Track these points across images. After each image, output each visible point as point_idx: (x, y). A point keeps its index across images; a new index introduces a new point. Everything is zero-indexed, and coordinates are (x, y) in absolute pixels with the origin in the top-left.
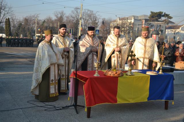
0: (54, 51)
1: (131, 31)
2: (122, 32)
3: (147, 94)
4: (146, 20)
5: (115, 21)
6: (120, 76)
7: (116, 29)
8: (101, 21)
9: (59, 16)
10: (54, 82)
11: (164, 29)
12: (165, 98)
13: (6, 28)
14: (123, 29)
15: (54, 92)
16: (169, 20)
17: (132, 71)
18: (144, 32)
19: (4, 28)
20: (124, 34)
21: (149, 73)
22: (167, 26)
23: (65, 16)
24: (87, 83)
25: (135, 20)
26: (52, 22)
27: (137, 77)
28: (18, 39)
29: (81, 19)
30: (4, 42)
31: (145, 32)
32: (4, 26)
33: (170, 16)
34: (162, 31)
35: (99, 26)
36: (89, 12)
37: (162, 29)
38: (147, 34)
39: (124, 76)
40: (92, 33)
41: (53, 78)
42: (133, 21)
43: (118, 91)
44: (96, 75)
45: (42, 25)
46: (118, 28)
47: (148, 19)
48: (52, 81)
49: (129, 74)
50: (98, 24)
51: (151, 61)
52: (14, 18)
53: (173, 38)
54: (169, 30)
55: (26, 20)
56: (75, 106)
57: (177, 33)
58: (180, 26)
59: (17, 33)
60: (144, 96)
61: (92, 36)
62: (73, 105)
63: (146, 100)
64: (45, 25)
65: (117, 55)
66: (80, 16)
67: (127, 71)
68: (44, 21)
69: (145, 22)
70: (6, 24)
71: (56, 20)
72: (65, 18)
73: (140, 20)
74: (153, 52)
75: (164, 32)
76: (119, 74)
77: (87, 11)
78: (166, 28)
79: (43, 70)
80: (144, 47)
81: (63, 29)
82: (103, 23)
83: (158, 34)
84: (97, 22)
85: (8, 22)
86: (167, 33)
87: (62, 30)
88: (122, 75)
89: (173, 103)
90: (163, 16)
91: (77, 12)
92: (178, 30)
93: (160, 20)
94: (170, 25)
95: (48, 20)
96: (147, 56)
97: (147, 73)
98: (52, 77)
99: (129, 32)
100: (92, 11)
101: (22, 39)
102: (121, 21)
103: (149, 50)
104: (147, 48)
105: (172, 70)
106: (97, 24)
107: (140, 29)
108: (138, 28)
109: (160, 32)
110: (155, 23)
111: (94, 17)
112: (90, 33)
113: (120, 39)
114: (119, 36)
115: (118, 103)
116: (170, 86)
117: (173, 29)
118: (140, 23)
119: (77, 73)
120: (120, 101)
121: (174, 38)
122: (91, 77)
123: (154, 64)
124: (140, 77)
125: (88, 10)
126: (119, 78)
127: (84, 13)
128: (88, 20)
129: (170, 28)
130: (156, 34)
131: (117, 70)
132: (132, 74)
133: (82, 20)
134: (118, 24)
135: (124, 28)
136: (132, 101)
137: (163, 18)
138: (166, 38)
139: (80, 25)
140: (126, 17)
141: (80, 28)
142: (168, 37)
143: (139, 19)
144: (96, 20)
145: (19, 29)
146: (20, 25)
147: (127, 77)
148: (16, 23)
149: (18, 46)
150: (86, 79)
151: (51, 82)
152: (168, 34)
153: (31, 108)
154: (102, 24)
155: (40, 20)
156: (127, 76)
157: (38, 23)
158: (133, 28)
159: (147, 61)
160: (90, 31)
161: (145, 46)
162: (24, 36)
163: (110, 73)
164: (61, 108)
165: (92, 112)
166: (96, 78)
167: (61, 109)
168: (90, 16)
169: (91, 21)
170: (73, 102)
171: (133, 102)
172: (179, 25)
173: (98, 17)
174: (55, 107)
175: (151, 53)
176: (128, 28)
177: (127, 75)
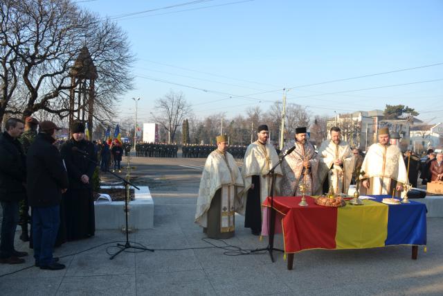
0: (228, 166)
1: (358, 134)
2: (344, 136)
3: (384, 234)
4: (380, 118)
5: (333, 119)
6: (340, 207)
7: (334, 132)
8: (312, 119)
9: (253, 113)
10: (227, 211)
11: (407, 130)
12: (412, 241)
13: (184, 132)
14: (346, 131)
15: (227, 225)
16: (415, 117)
17: (361, 197)
18: (381, 136)
19: (182, 133)
20: (348, 139)
21: (387, 201)
22: (411, 126)
23: (261, 113)
24: (288, 215)
25: (363, 117)
26: (244, 123)
27: (367, 208)
28: (198, 148)
29: (283, 117)
30: (180, 151)
31: (384, 135)
32: (181, 130)
33: (415, 111)
34: (404, 133)
35: (311, 126)
36: (295, 108)
37: (403, 130)
38: (386, 139)
39: (348, 205)
40: (304, 137)
41: (227, 206)
42: (360, 119)
43: (337, 229)
44: (302, 204)
45: (230, 126)
46: (337, 130)
47: (383, 115)
48: (225, 209)
49: (354, 202)
50: (309, 123)
51: (394, 182)
52: (194, 119)
53: (421, 143)
54: (415, 132)
55: (209, 121)
56: (271, 249)
57: (427, 136)
58: (431, 126)
59: (196, 139)
60: (379, 238)
61: (303, 142)
62: (267, 249)
63: (383, 245)
64: (234, 126)
65: (338, 171)
66: (283, 113)
67: (352, 198)
68: (233, 121)
69: (378, 121)
70: (184, 128)
71: (248, 120)
72: (261, 117)
73: (371, 117)
74: (397, 167)
75: (407, 134)
76: (339, 203)
77: (292, 106)
78: (410, 129)
79: (212, 192)
80: (382, 159)
81: (264, 133)
82: (316, 122)
83: (399, 138)
84: (306, 121)
85: (186, 124)
86: (411, 136)
87: (261, 134)
88: (344, 205)
89: (426, 249)
90: (405, 111)
91: (278, 108)
92: (428, 132)
93: (400, 117)
94: (416, 124)
95: (238, 120)
96: (387, 174)
97: (383, 202)
98: (224, 203)
99: (355, 136)
100: (300, 106)
101: (203, 147)
102: (342, 120)
103: (390, 163)
104: (387, 161)
105: (423, 195)
106: (307, 123)
107: (371, 131)
108: (368, 129)
109: (401, 135)
110: (394, 122)
111: (302, 114)
112: (300, 136)
113: (340, 147)
114: (339, 142)
115: (338, 248)
116: (420, 222)
117: (421, 130)
118: (372, 122)
119: (274, 200)
120: (340, 245)
121: (423, 143)
122: (295, 206)
123: (398, 187)
124: (372, 208)
125: (294, 105)
126: (339, 209)
127: (288, 108)
128: (294, 119)
129: (416, 129)
130: (396, 138)
131: (336, 196)
132: (359, 203)
133: (286, 119)
134: (338, 124)
135: (347, 129)
136: (361, 246)
137: (405, 115)
138: (411, 144)
139: (283, 126)
140: (351, 113)
141: (282, 130)
142: (414, 143)
143: (369, 115)
144: (305, 118)
145: (200, 133)
146: (201, 127)
147: (350, 208)
148: (196, 125)
149: (197, 157)
150: (286, 210)
151: (223, 211)
152: (414, 138)
153: (205, 250)
154: (314, 124)
155: (228, 121)
156: (351, 206)
157: (224, 125)
158: (360, 129)
159: (387, 182)
160: (300, 134)
161: (384, 158)
162: (205, 143)
163: (324, 201)
164: (250, 252)
165: (295, 260)
166: (303, 209)
167: (248, 254)
168: (296, 113)
169: (298, 120)
170: (268, 243)
171: (361, 248)
172: (429, 124)
173: (309, 114)
174: (240, 249)
175: (394, 168)
176: (352, 129)
177: (351, 204)
